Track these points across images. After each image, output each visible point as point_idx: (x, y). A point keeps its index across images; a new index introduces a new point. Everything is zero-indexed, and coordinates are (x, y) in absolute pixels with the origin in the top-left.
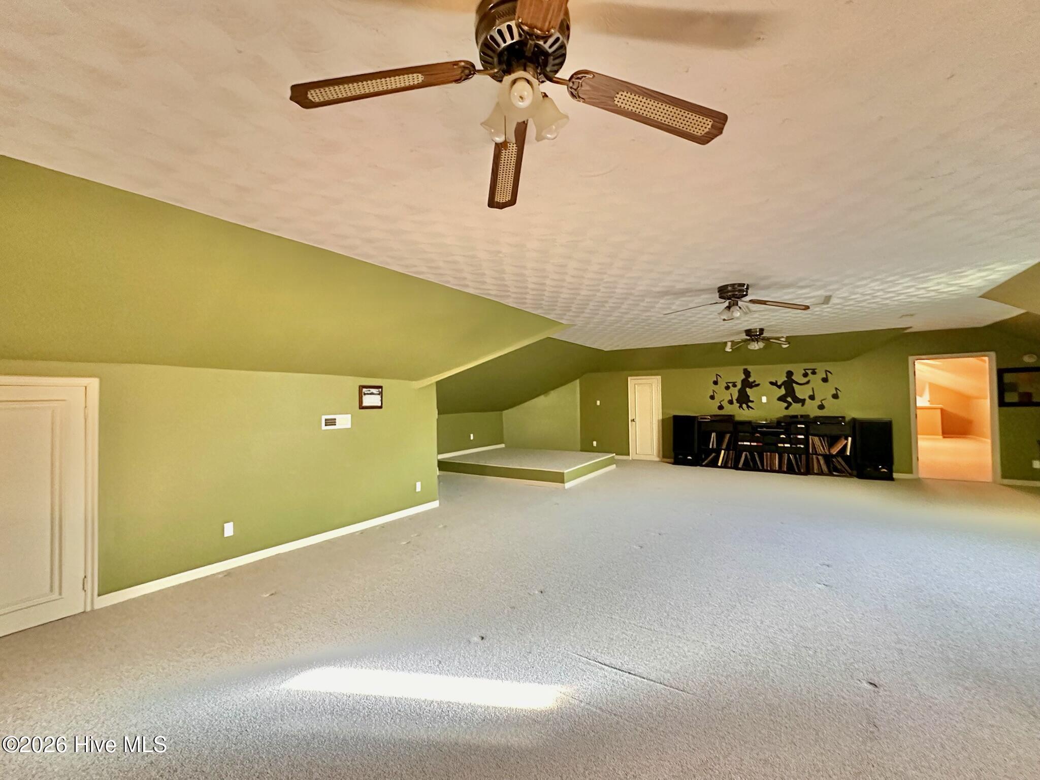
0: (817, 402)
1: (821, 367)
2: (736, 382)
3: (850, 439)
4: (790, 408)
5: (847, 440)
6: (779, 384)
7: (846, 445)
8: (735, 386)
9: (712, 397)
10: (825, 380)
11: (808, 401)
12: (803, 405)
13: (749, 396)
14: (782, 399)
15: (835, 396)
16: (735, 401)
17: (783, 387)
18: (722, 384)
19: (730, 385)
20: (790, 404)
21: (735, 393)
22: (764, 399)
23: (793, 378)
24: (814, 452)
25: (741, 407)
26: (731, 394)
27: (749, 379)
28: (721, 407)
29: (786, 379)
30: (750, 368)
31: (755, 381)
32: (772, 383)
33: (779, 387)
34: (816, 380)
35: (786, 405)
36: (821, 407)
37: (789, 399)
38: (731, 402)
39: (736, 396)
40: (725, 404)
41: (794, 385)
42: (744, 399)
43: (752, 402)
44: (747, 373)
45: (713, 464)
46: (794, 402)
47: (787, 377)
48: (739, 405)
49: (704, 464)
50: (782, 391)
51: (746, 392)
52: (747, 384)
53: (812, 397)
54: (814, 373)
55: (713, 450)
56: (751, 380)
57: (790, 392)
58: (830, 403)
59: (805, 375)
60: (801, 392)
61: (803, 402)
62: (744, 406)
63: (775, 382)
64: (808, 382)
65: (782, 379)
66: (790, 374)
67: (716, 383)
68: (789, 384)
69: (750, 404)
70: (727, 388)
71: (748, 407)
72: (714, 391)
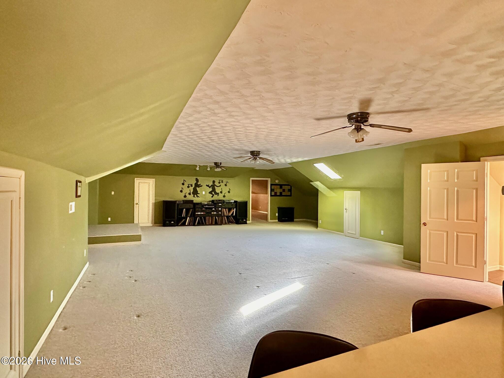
0: (223, 194)
1: (225, 180)
2: (192, 184)
3: (235, 209)
4: (214, 197)
5: (234, 209)
6: (210, 186)
7: (234, 212)
8: (192, 186)
9: (181, 191)
10: (226, 185)
11: (220, 194)
12: (218, 196)
13: (197, 191)
14: (210, 193)
15: (229, 192)
16: (191, 193)
17: (211, 187)
18: (186, 185)
19: (190, 185)
20: (213, 195)
21: (192, 189)
22: (204, 193)
23: (215, 184)
24: (224, 216)
25: (194, 196)
26: (190, 190)
27: (198, 183)
28: (185, 196)
29: (212, 184)
30: (198, 178)
31: (200, 184)
32: (207, 186)
33: (210, 187)
34: (223, 185)
35: (212, 195)
36: (224, 196)
37: (213, 193)
38: (190, 194)
39: (192, 191)
40: (187, 195)
41: (215, 187)
42: (195, 193)
43: (199, 194)
44: (197, 180)
45: (184, 224)
46: (215, 194)
47: (213, 183)
48: (193, 195)
49: (179, 225)
50: (211, 189)
51: (197, 189)
52: (197, 185)
53: (221, 192)
54: (222, 182)
55: (184, 218)
56: (199, 183)
57: (214, 190)
58: (227, 194)
59: (219, 183)
60: (218, 190)
61: (218, 194)
62: (195, 196)
63: (208, 185)
64: (220, 186)
65: (211, 184)
66: (214, 182)
67: (183, 184)
68: (213, 186)
69: (198, 195)
70: (188, 187)
71: (197, 196)
72: (182, 188)
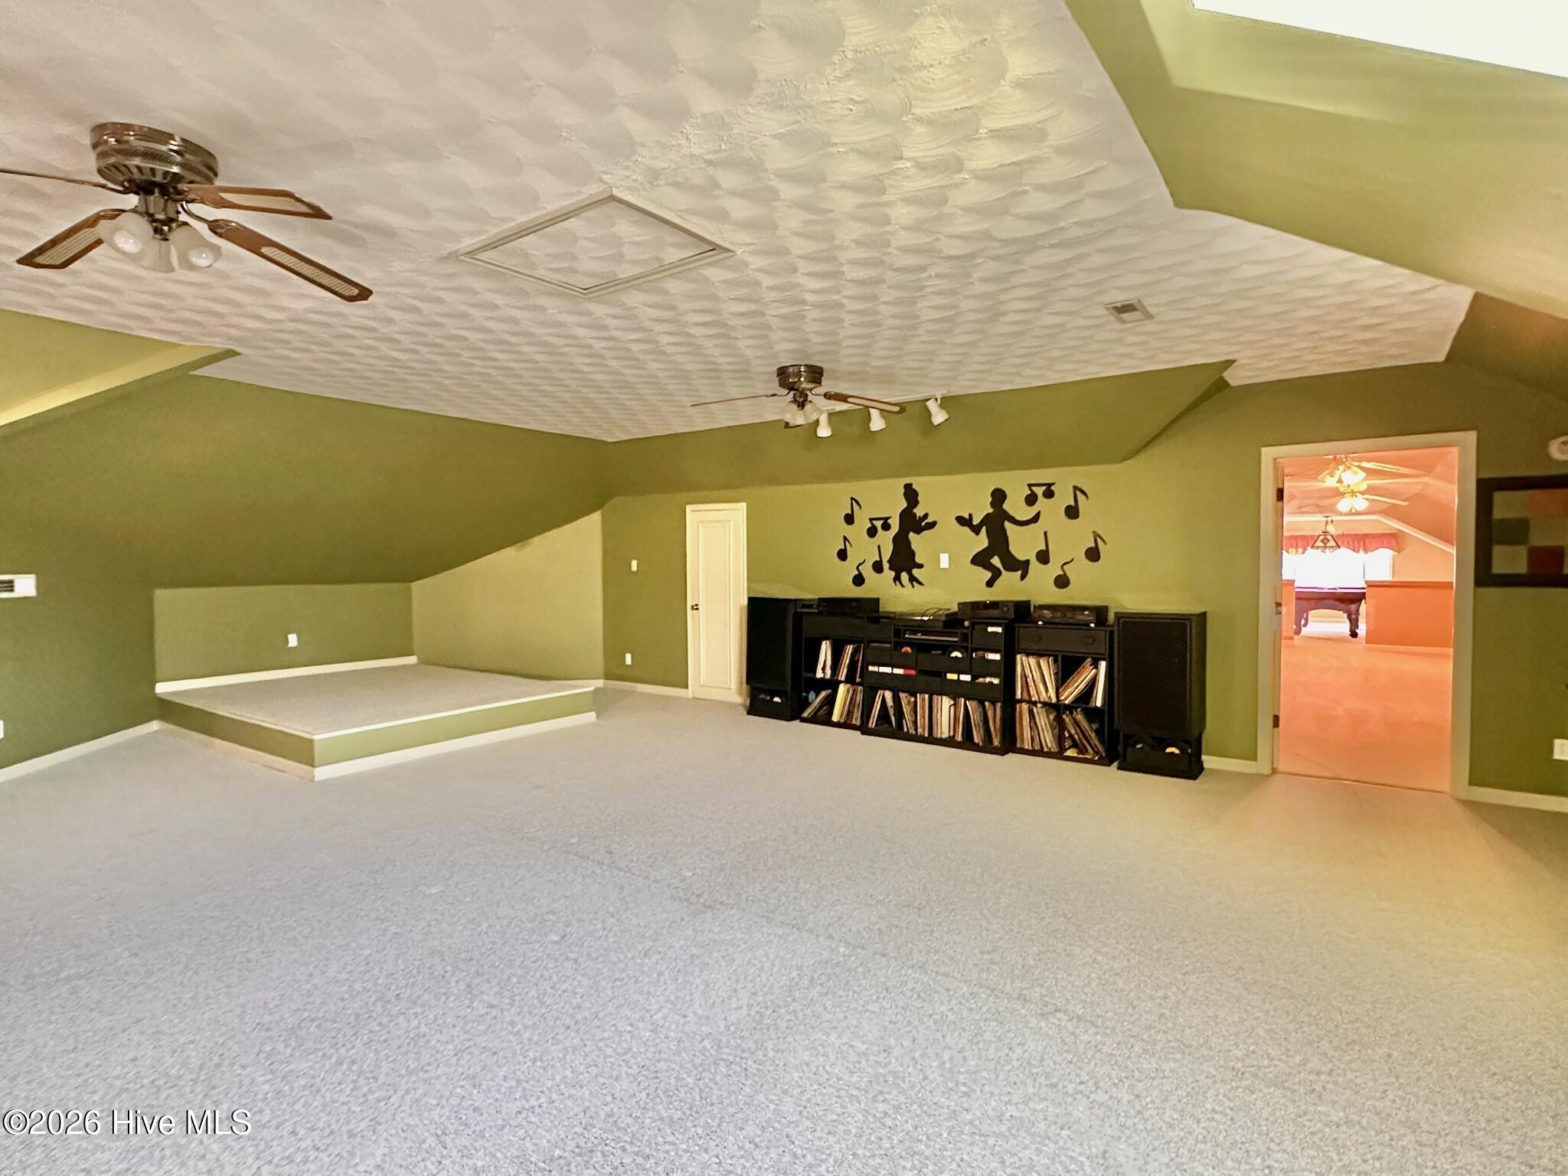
0: (1053, 570)
1: (1065, 479)
2: (889, 518)
3: (1103, 665)
4: (997, 583)
5: (1096, 666)
6: (976, 522)
7: (1092, 685)
8: (886, 527)
9: (842, 555)
10: (1072, 512)
11: (1034, 564)
12: (1023, 577)
13: (913, 554)
14: (980, 560)
15: (1093, 555)
16: (886, 566)
17: (984, 529)
18: (862, 523)
19: (878, 524)
20: (996, 574)
21: (886, 540)
22: (944, 561)
23: (1006, 506)
24: (1026, 697)
25: (897, 578)
26: (879, 547)
27: (915, 511)
28: (859, 580)
29: (991, 510)
30: (918, 483)
31: (926, 516)
32: (961, 520)
33: (976, 530)
34: (1051, 510)
35: (988, 575)
36: (1062, 582)
37: (996, 561)
38: (878, 567)
39: (887, 555)
40: (867, 571)
41: (1007, 524)
42: (903, 561)
43: (921, 566)
44: (911, 494)
45: (823, 718)
46: (1005, 569)
47: (993, 504)
48: (893, 574)
49: (805, 715)
50: (982, 541)
51: (909, 543)
52: (912, 523)
53: (1043, 557)
54: (1049, 494)
55: (823, 684)
56: (919, 511)
57: (999, 543)
58: (1081, 572)
59: (1031, 500)
60: (1022, 543)
61: (1023, 567)
62: (904, 576)
63: (967, 517)
64: (1035, 519)
65: (982, 509)
66: (999, 496)
67: (849, 519)
68: (996, 523)
69: (915, 572)
70: (872, 532)
71: (913, 579)
72: (845, 539)
